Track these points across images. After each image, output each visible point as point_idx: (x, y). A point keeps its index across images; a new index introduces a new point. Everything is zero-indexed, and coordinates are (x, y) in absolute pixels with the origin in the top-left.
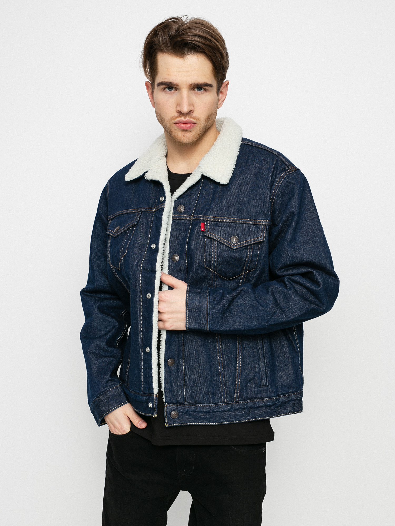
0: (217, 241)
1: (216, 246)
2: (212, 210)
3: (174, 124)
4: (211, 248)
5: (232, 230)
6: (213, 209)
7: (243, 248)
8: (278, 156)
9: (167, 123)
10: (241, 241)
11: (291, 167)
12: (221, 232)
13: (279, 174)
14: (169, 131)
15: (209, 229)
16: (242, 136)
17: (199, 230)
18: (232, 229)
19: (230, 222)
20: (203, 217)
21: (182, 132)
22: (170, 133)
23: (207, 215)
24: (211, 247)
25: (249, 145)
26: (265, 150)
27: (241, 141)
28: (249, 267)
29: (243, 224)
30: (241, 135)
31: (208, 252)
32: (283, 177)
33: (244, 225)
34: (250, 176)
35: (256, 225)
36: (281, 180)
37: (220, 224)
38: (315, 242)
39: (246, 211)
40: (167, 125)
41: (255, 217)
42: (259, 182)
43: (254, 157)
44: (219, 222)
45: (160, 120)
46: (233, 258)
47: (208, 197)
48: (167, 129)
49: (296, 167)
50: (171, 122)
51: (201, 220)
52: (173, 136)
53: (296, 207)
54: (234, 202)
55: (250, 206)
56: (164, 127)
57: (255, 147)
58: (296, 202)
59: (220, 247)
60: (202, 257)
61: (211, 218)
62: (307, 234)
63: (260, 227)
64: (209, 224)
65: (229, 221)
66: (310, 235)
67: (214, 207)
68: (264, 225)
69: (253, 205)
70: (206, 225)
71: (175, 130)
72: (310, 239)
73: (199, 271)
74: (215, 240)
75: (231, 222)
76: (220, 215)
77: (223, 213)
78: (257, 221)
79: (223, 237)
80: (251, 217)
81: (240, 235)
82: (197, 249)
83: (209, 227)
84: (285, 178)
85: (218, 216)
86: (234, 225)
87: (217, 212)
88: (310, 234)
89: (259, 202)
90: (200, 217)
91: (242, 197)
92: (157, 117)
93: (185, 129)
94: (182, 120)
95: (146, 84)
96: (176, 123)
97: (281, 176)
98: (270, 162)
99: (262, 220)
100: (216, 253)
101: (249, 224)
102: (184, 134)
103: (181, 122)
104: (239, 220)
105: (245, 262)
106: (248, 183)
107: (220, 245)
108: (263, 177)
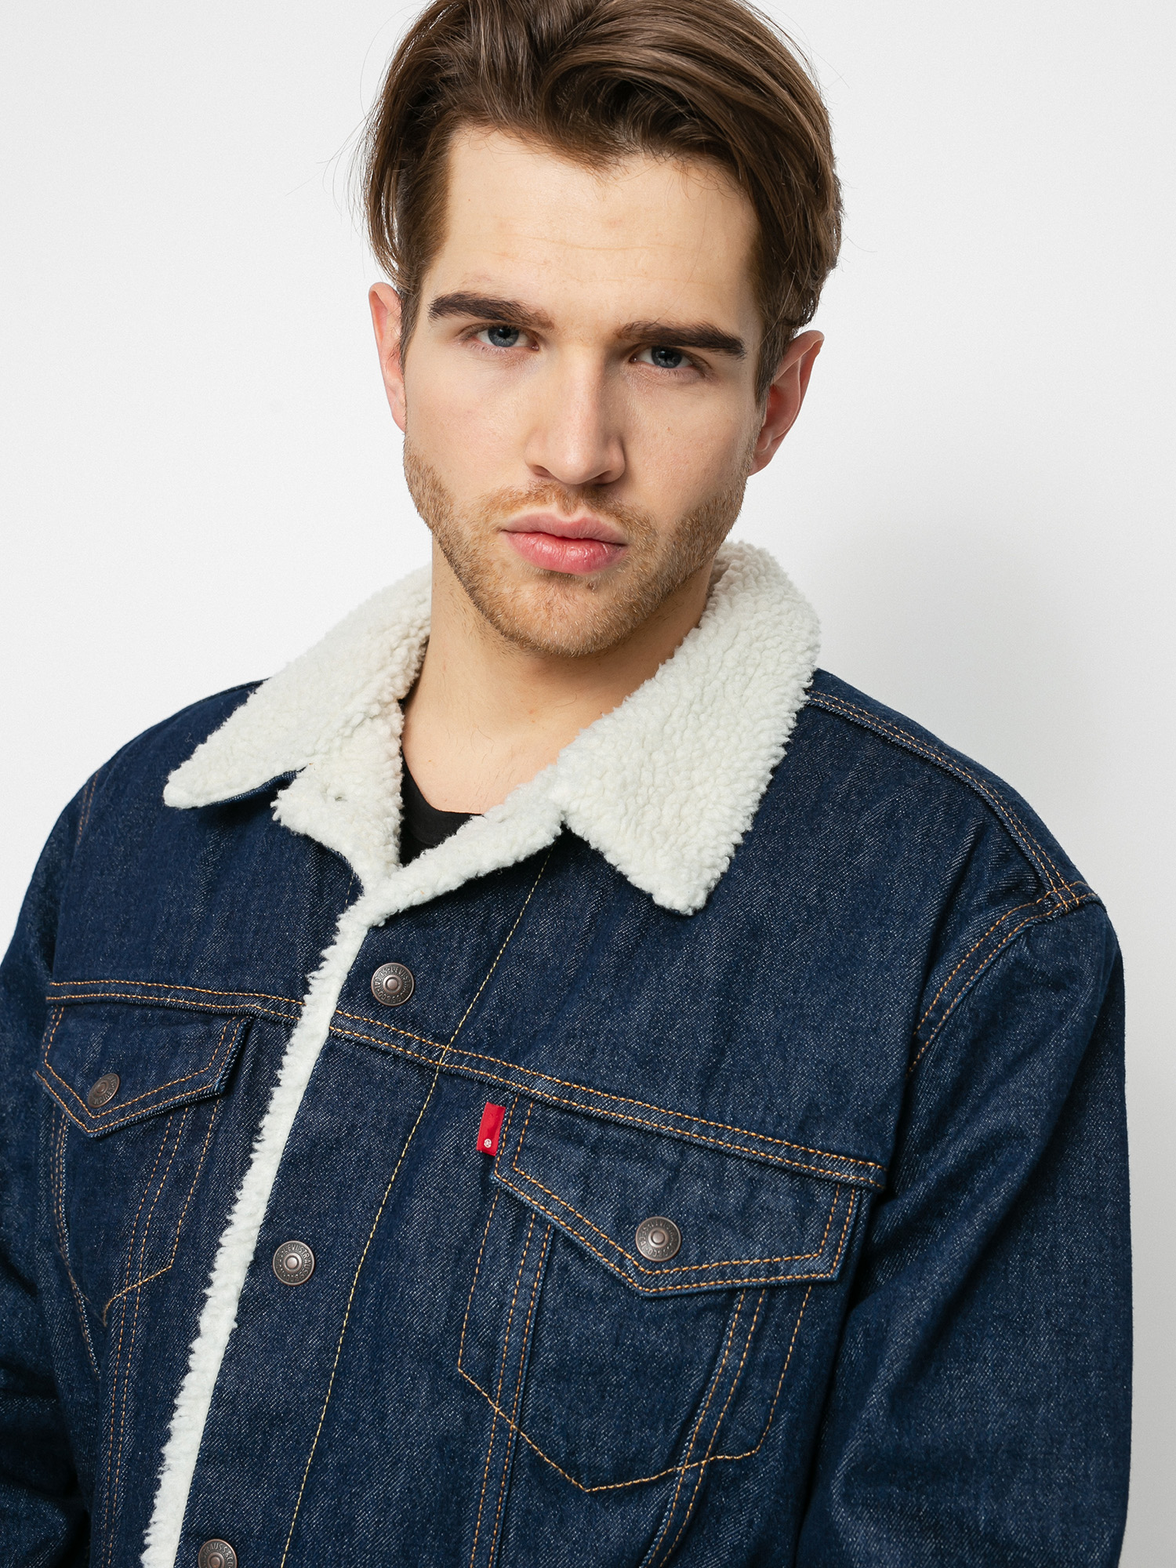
0: (556, 1232)
1: (543, 1259)
2: (566, 1044)
3: (503, 536)
4: (512, 1264)
5: (655, 1182)
6: (568, 1036)
7: (700, 1302)
8: (991, 809)
9: (462, 522)
10: (693, 1255)
11: (1057, 884)
12: (587, 1178)
13: (987, 908)
14: (466, 566)
15: (524, 1146)
16: (813, 661)
17: (469, 1145)
18: (658, 1172)
19: (651, 1132)
20: (506, 1073)
21: (543, 584)
22: (470, 579)
23: (530, 1062)
24: (513, 1258)
25: (844, 718)
26: (927, 760)
27: (807, 691)
28: (723, 1432)
29: (728, 1155)
30: (809, 654)
31: (488, 1283)
32: (1001, 932)
33: (731, 1164)
34: (819, 894)
35: (799, 1174)
36: (987, 947)
37: (595, 1131)
38: (1077, 1335)
39: (755, 1086)
40: (459, 534)
41: (801, 1128)
42: (861, 935)
43: (860, 793)
44: (588, 1117)
45: (424, 501)
46: (627, 1353)
47: (561, 963)
48: (458, 557)
49: (1083, 889)
50: (487, 520)
51: (490, 1086)
52: (485, 597)
53: (1036, 1116)
54: (698, 1019)
55: (785, 1060)
56: (444, 539)
57: (874, 733)
58: (1042, 1084)
59: (565, 1269)
60: (452, 1306)
61: (544, 1087)
62: (1041, 1274)
63: (821, 1196)
64: (532, 1118)
65: (648, 1125)
66: (1056, 1289)
67: (577, 1024)
68: (846, 1186)
69: (805, 1060)
70: (513, 1119)
71: (505, 565)
72: (1048, 1312)
73: (419, 1392)
74: (542, 1222)
75: (660, 1135)
76: (603, 1078)
77: (622, 1070)
78: (806, 1154)
79: (590, 1214)
80: (780, 1124)
81: (696, 1218)
82: (431, 1255)
83: (525, 1136)
84: (1014, 942)
85: (588, 1084)
86: (669, 1154)
87: (590, 1060)
88: (1057, 1284)
89: (839, 1045)
90: (491, 1067)
91: (748, 1002)
92: (411, 482)
93: (562, 568)
94: (551, 517)
95: (374, 296)
96: (512, 531)
97: (993, 924)
98: (943, 835)
99: (839, 1154)
100: (533, 1299)
101: (760, 1162)
102: (551, 593)
103: (543, 528)
104: (704, 1130)
105: (701, 1393)
106: (796, 933)
107: (563, 1256)
108: (887, 911)
